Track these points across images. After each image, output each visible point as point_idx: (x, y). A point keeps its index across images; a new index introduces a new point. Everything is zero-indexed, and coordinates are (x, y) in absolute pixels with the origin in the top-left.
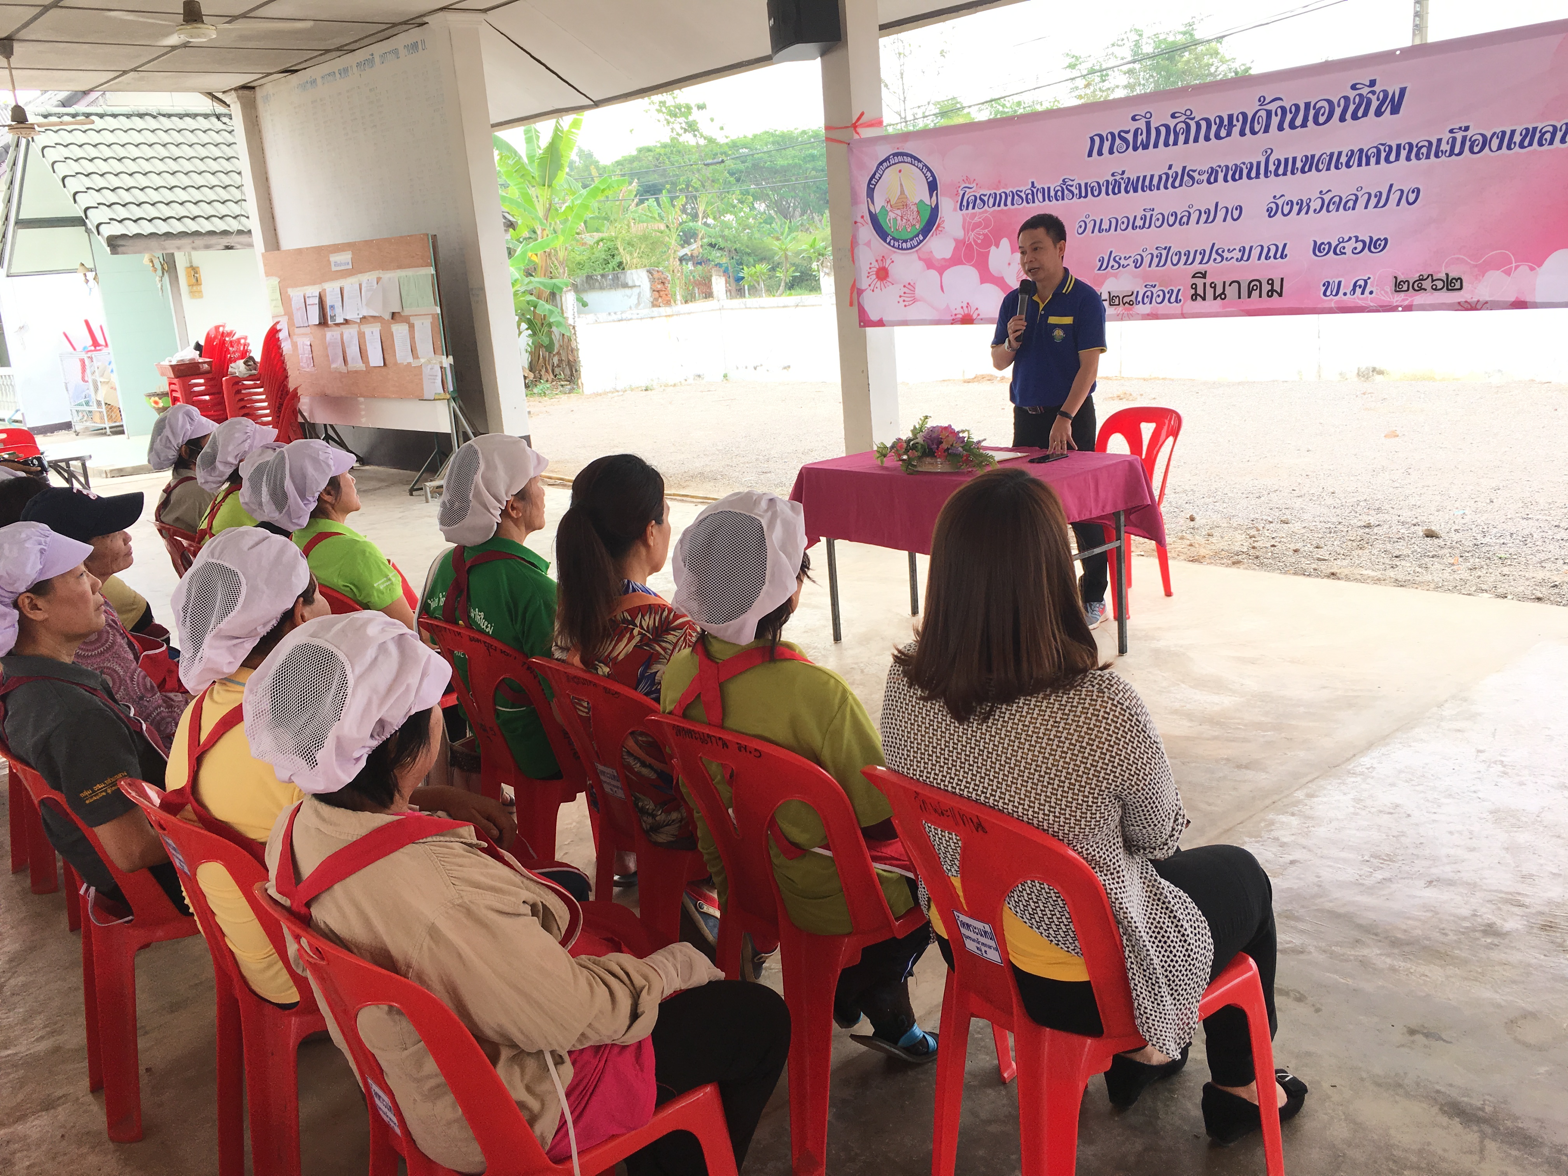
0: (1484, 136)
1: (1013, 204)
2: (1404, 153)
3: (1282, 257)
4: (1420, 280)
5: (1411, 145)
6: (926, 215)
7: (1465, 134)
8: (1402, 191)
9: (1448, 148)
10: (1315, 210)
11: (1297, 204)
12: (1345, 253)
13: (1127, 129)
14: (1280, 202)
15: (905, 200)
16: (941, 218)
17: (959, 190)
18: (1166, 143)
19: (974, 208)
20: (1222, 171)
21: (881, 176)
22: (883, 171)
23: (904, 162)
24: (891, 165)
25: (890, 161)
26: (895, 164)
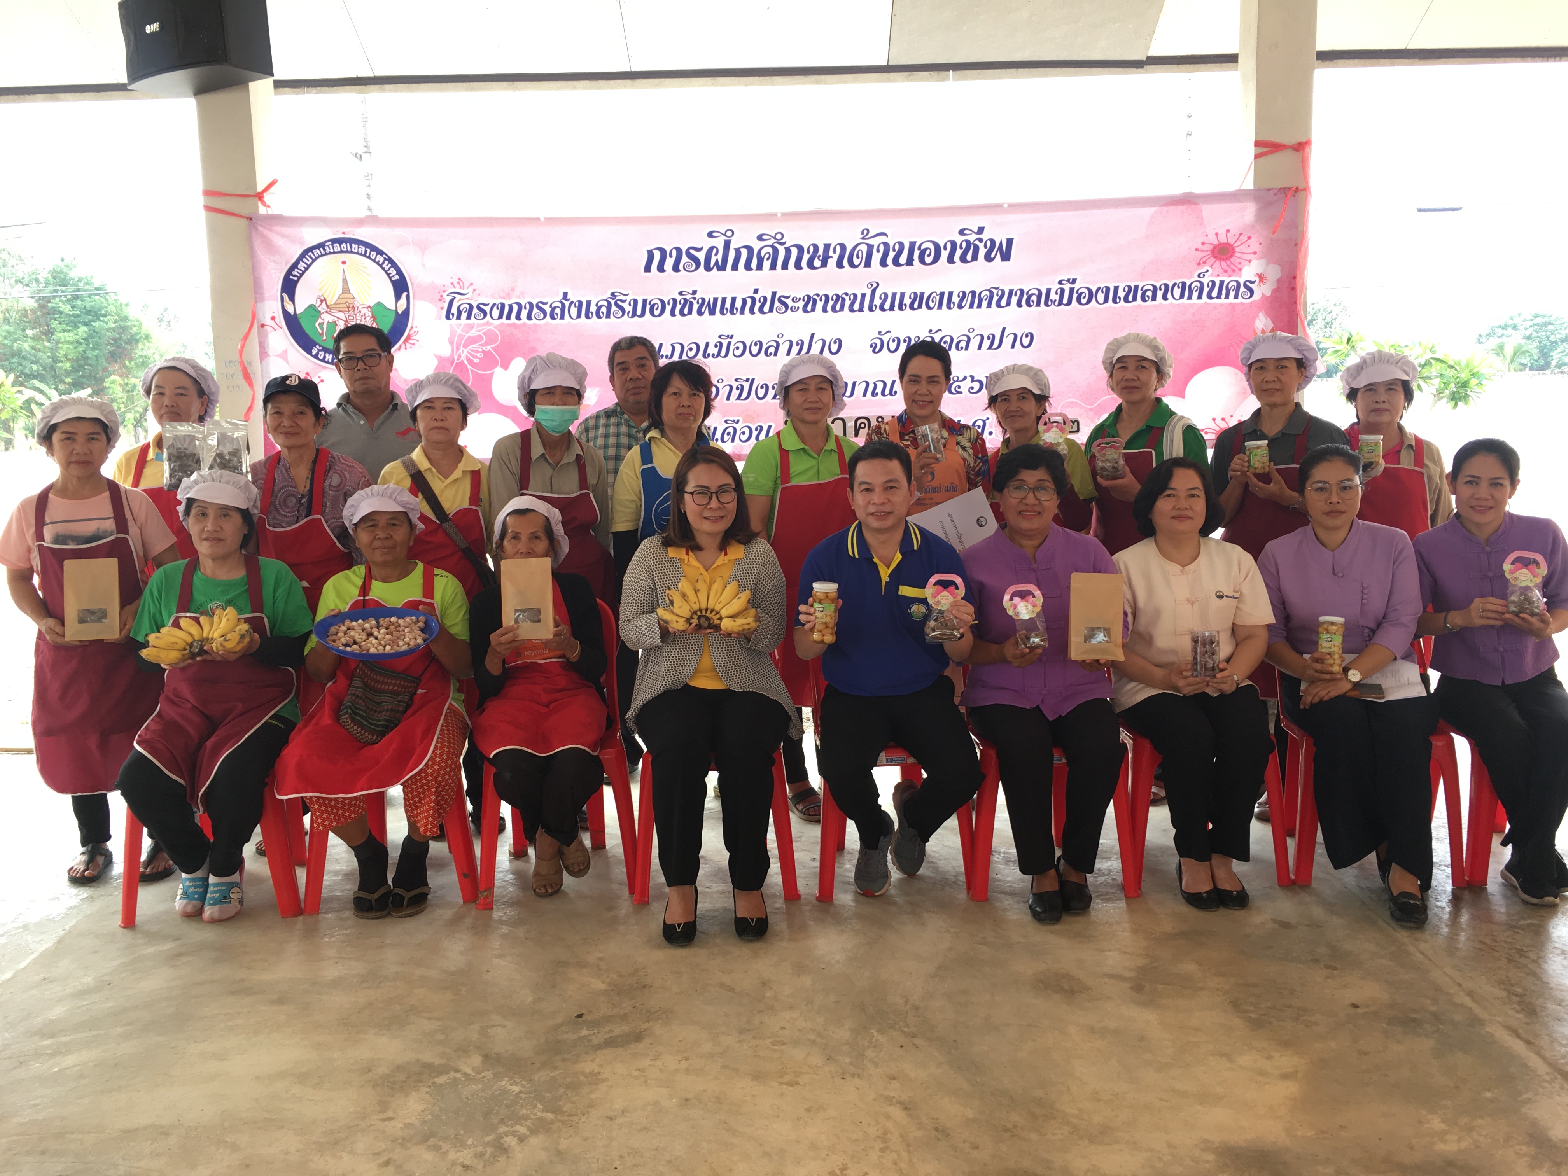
0: (1090, 290)
1: (529, 317)
2: (1014, 299)
3: (891, 394)
5: (1022, 291)
6: (388, 323)
7: (1072, 286)
8: (1016, 336)
9: (1057, 297)
12: (961, 393)
13: (699, 246)
14: (885, 338)
15: (349, 301)
16: (412, 328)
17: (445, 295)
18: (748, 267)
19: (469, 317)
20: (821, 300)
21: (309, 266)
22: (314, 261)
23: (351, 252)
24: (326, 254)
25: (326, 248)
26: (334, 253)
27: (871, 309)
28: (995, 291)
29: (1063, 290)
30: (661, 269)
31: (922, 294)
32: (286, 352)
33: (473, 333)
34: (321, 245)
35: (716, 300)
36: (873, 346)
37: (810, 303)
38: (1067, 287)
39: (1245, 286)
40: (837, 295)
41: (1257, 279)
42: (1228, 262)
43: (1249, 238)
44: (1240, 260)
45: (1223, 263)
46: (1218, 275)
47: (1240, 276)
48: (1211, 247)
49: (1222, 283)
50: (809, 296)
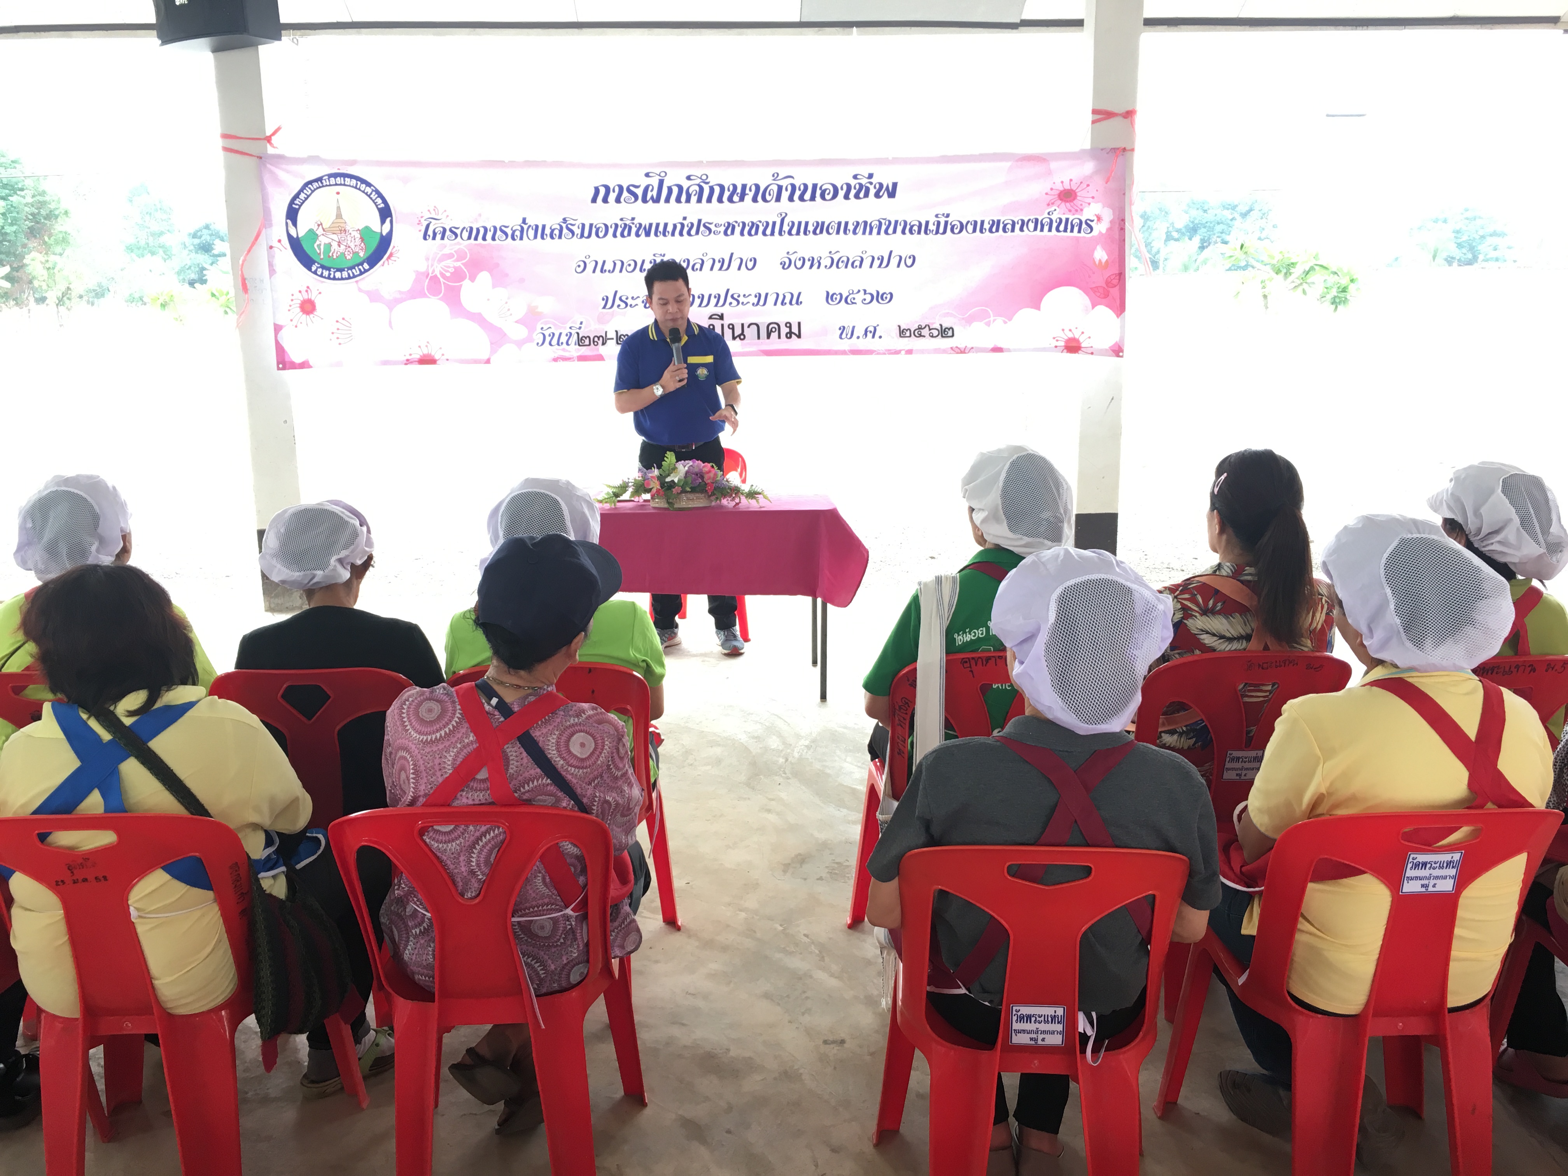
0: (961, 223)
1: (493, 239)
2: (899, 229)
3: (797, 303)
4: (919, 328)
5: (906, 222)
6: (374, 244)
7: (947, 219)
8: (901, 257)
9: (934, 228)
10: (826, 266)
11: (809, 260)
12: (855, 303)
13: (637, 184)
14: (793, 258)
15: (342, 225)
16: (394, 247)
17: (422, 220)
18: (678, 200)
19: (443, 238)
20: (739, 226)
21: (308, 196)
22: (313, 191)
23: (344, 185)
24: (323, 186)
25: (324, 181)
26: (330, 185)
27: (780, 235)
28: (883, 222)
29: (939, 223)
30: (605, 200)
31: (823, 223)
33: (447, 251)
34: (319, 179)
35: (651, 225)
36: (783, 264)
37: (729, 229)
38: (942, 220)
39: (1087, 224)
40: (753, 223)
41: (1096, 219)
42: (1072, 204)
43: (1088, 185)
44: (1081, 203)
45: (1068, 204)
46: (1064, 214)
47: (1082, 215)
48: (1058, 192)
49: (1067, 220)
50: (729, 224)
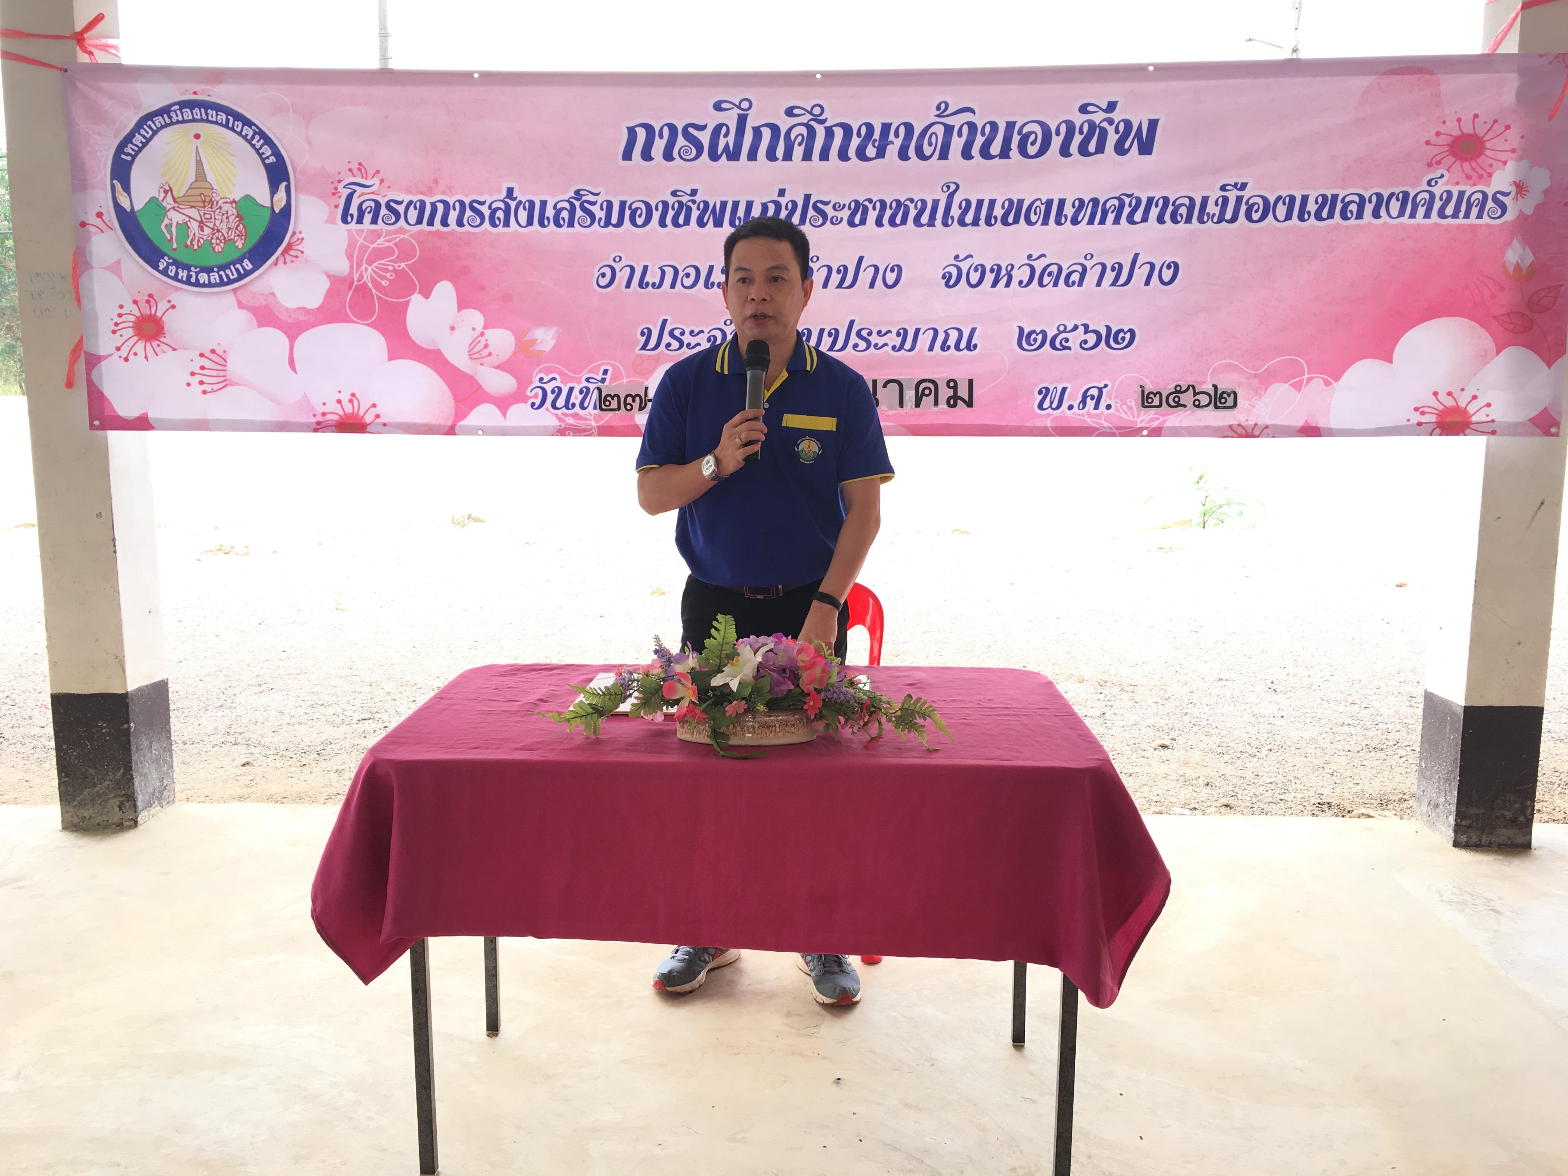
0: (1265, 200)
1: (460, 223)
2: (1154, 212)
3: (968, 347)
4: (1177, 392)
5: (1166, 200)
6: (259, 226)
7: (1240, 193)
8: (1153, 266)
9: (1216, 210)
10: (1021, 282)
11: (992, 271)
12: (1069, 348)
13: (701, 123)
14: (965, 266)
15: (206, 192)
16: (294, 233)
17: (340, 187)
18: (771, 155)
19: (374, 221)
20: (874, 208)
21: (148, 140)
22: (155, 133)
23: (208, 121)
24: (172, 124)
25: (173, 114)
26: (184, 121)
27: (945, 224)
28: (1127, 200)
29: (1226, 200)
30: (647, 155)
31: (1021, 202)
32: (119, 262)
33: (381, 243)
34: (165, 111)
35: (724, 204)
36: (947, 277)
37: (858, 213)
38: (1232, 195)
39: (1495, 200)
40: (898, 202)
41: (1513, 189)
42: (1474, 164)
43: (1508, 127)
44: (1491, 161)
45: (1466, 165)
46: (1457, 183)
47: (1489, 186)
48: (1449, 139)
49: (1461, 194)
50: (857, 202)
